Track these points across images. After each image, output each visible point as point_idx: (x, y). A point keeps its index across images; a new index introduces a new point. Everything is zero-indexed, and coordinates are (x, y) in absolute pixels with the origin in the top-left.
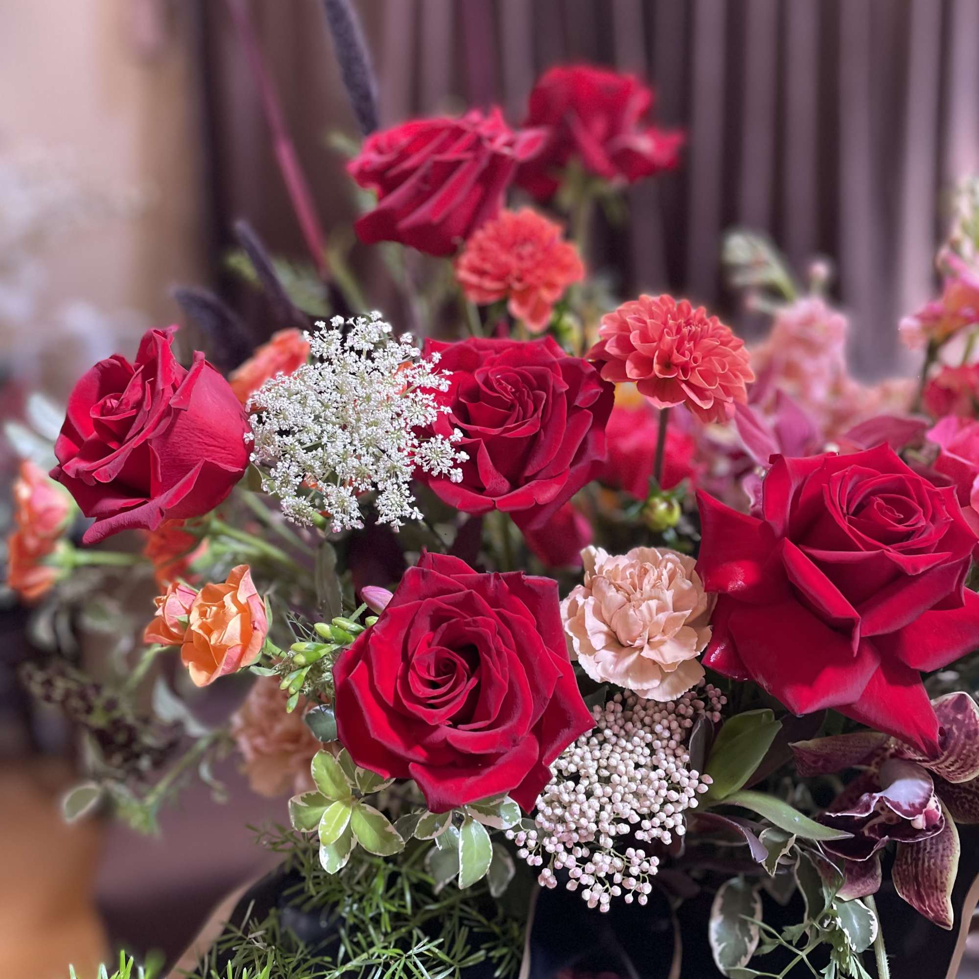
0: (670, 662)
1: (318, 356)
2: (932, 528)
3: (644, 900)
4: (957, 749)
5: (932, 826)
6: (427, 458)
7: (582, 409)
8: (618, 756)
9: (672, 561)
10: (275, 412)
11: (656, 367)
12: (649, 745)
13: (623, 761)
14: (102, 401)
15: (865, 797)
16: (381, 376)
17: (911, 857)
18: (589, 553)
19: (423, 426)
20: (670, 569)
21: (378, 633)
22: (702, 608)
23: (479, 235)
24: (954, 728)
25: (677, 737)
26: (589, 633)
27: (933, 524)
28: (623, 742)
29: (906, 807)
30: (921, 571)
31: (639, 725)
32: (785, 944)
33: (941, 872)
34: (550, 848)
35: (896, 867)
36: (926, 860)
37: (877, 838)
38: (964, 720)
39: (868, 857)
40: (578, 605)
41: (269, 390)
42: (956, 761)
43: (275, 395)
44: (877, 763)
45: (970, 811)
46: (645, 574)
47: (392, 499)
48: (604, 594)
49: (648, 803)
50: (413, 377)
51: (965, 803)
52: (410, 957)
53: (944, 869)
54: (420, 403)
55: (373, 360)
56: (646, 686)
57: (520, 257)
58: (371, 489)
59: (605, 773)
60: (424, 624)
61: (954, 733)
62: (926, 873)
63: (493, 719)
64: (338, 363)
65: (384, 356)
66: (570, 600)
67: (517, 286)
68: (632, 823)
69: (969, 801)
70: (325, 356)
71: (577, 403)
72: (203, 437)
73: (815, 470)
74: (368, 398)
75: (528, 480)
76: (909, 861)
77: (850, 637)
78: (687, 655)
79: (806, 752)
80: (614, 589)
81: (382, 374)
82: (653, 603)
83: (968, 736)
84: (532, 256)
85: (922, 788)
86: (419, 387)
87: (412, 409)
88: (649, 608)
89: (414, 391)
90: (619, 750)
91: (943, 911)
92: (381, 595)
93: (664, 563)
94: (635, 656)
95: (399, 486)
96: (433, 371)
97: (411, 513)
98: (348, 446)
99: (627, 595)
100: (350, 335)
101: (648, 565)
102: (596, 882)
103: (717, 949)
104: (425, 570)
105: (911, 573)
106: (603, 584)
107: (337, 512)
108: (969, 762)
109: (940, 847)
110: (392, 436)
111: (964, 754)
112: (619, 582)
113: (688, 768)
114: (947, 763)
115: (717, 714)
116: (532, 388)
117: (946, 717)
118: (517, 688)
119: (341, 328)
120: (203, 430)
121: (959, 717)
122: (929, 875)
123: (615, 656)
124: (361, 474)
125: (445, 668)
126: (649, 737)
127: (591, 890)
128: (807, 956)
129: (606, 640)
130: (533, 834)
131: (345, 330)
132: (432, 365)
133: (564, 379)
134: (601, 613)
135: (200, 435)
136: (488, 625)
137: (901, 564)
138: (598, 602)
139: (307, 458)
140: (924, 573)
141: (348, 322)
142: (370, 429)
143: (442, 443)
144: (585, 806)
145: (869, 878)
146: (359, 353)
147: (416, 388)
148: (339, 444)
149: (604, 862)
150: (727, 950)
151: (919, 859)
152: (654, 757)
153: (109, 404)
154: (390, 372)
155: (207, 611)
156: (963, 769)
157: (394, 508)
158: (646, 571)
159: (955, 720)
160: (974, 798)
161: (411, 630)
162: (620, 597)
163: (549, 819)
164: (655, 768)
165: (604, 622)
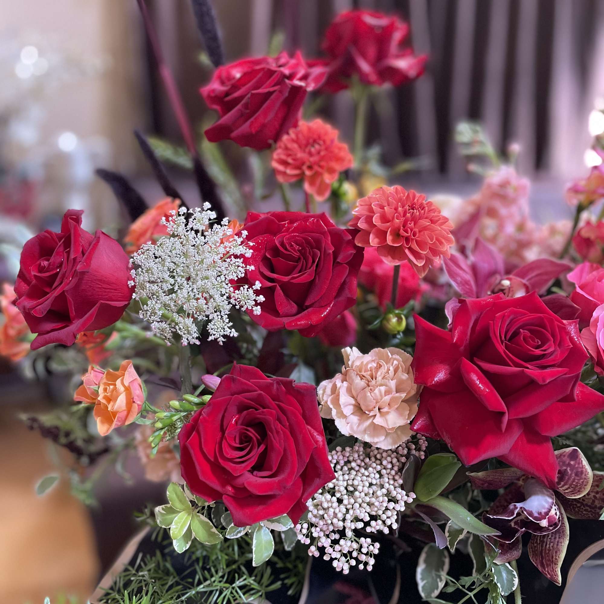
0: (390, 427)
1: (171, 233)
2: (559, 351)
3: (370, 568)
4: (570, 482)
5: (553, 524)
6: (239, 300)
7: (342, 264)
8: (359, 478)
9: (397, 360)
10: (146, 269)
11: (389, 238)
12: (379, 472)
13: (362, 481)
14: (38, 262)
15: (511, 507)
16: (210, 248)
17: (540, 539)
18: (346, 352)
19: (236, 280)
20: (396, 365)
21: (205, 415)
22: (413, 392)
23: (285, 138)
24: (568, 469)
25: (396, 468)
26: (342, 406)
27: (560, 348)
28: (363, 470)
29: (536, 515)
30: (548, 381)
31: (373, 459)
32: (461, 587)
33: (556, 552)
34: (315, 535)
35: (530, 544)
36: (548, 543)
37: (519, 529)
38: (575, 465)
39: (512, 541)
40: (337, 387)
41: (143, 253)
42: (569, 488)
43: (146, 257)
44: (523, 480)
45: (578, 513)
46: (380, 368)
47: (217, 325)
48: (353, 380)
49: (376, 509)
50: (230, 248)
51: (575, 508)
52: (233, 588)
53: (558, 551)
54: (234, 264)
55: (205, 237)
56: (376, 440)
57: (311, 154)
58: (205, 318)
59: (351, 489)
60: (233, 409)
61: (568, 472)
62: (547, 552)
63: (274, 471)
64: (184, 238)
65: (212, 234)
66: (332, 383)
67: (308, 173)
68: (365, 521)
69: (578, 507)
70: (176, 233)
71: (338, 260)
72: (102, 284)
73: (488, 309)
74: (202, 262)
75: (307, 307)
76: (538, 542)
77: (500, 422)
78: (402, 421)
79: (478, 479)
80: (359, 378)
81: (211, 247)
82: (383, 389)
83: (576, 475)
84: (319, 152)
85: (547, 502)
86: (233, 255)
87: (229, 269)
88: (380, 391)
89: (230, 257)
90: (360, 475)
91: (555, 575)
92: (213, 381)
93: (392, 361)
94: (370, 421)
95: (222, 317)
96: (242, 243)
97: (230, 332)
98: (190, 293)
99: (367, 382)
100: (191, 220)
101: (382, 362)
102: (341, 556)
103: (421, 584)
104: (234, 376)
105: (541, 383)
106: (353, 374)
107: (184, 334)
108: (577, 489)
109: (557, 536)
110: (217, 286)
111: (574, 485)
112: (363, 373)
113: (402, 487)
114: (564, 488)
115: (422, 453)
116: (312, 248)
117: (564, 462)
118: (289, 454)
119: (185, 215)
120: (101, 280)
121: (572, 463)
122: (549, 553)
123: (359, 420)
124: (199, 310)
125: (245, 439)
126: (379, 468)
127: (339, 561)
128: (474, 595)
129: (354, 409)
130: (305, 526)
131: (188, 216)
132: (241, 239)
133: (332, 243)
134: (351, 391)
135: (99, 283)
136: (271, 414)
137: (535, 378)
138: (349, 385)
139: (166, 299)
140: (549, 382)
141: (189, 212)
142: (204, 281)
143: (248, 291)
144: (337, 511)
145: (514, 551)
146: (197, 232)
147: (232, 255)
148: (185, 291)
149: (346, 545)
150: (427, 585)
151: (544, 542)
152: (381, 479)
153: (42, 264)
154: (216, 245)
155: (107, 388)
156: (573, 493)
157: (219, 330)
158: (380, 366)
159: (569, 465)
160: (581, 506)
161: (225, 414)
162: (363, 383)
163: (315, 516)
164: (382, 487)
165: (353, 397)
